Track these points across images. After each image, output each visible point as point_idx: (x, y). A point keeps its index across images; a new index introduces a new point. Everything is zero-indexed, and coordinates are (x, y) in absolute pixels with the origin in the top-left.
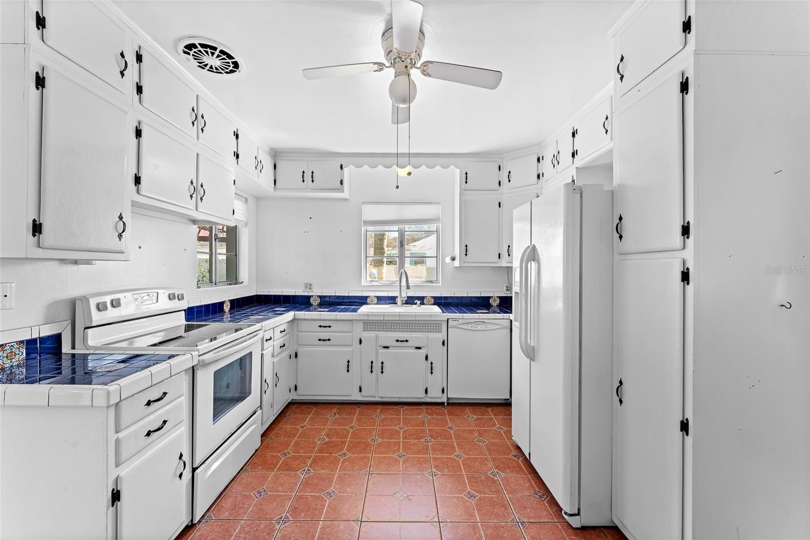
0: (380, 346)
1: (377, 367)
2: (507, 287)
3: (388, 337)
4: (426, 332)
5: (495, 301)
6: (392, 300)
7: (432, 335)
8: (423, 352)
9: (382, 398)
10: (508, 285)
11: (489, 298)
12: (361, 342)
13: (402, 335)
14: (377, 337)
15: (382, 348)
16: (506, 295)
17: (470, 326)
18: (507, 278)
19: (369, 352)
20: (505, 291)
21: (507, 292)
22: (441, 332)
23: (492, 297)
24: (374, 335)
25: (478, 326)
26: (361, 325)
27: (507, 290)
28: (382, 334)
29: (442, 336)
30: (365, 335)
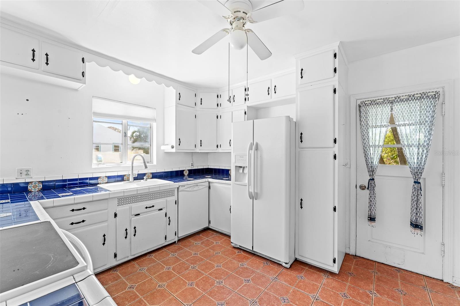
0: (133, 215)
1: (131, 232)
2: (192, 164)
3: (139, 206)
4: (165, 197)
5: (186, 172)
6: (122, 178)
7: (169, 199)
8: (163, 212)
9: (134, 255)
10: (192, 163)
11: (183, 171)
12: (116, 215)
13: (149, 203)
14: (131, 208)
15: (134, 216)
16: (191, 169)
17: (190, 189)
18: (191, 159)
19: (123, 222)
20: (191, 166)
21: (192, 167)
22: (174, 195)
23: (185, 170)
24: (128, 207)
25: (195, 188)
26: (116, 202)
27: (192, 166)
28: (134, 205)
29: (175, 198)
30: (119, 210)
